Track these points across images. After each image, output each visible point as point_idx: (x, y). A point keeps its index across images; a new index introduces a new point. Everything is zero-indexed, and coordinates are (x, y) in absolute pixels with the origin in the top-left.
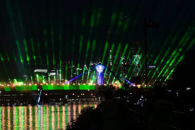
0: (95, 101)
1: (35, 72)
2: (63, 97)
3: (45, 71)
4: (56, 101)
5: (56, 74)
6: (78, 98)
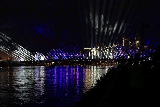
0: (115, 64)
2: (99, 62)
3: (90, 49)
4: (95, 64)
5: (95, 50)
6: (106, 62)
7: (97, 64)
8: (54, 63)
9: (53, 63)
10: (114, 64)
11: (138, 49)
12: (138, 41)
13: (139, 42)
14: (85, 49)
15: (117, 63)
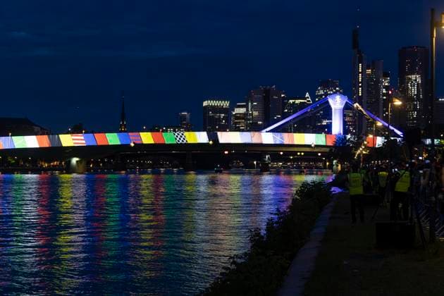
0: (325, 167)
1: (204, 105)
2: (260, 157)
3: (226, 104)
4: (246, 167)
5: (247, 110)
6: (290, 160)
7: (252, 166)
8: (77, 159)
9: (74, 160)
10: (320, 168)
11: (415, 109)
12: (416, 78)
13: (419, 80)
14: (205, 104)
15: (334, 162)
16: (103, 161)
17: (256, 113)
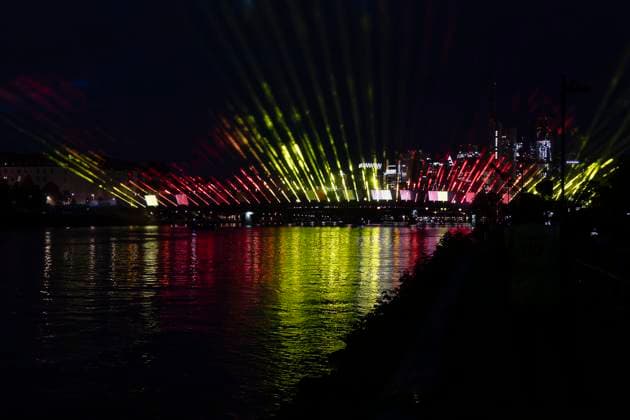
0: (465, 221)
1: (360, 167)
2: (408, 213)
3: (378, 166)
4: (395, 220)
5: (397, 172)
6: (434, 215)
7: (401, 220)
8: (251, 213)
9: (249, 214)
10: (460, 222)
11: (545, 170)
12: (546, 143)
13: (549, 145)
14: (361, 165)
15: (473, 216)
16: (272, 215)
17: (404, 174)
